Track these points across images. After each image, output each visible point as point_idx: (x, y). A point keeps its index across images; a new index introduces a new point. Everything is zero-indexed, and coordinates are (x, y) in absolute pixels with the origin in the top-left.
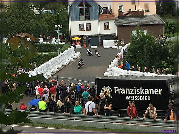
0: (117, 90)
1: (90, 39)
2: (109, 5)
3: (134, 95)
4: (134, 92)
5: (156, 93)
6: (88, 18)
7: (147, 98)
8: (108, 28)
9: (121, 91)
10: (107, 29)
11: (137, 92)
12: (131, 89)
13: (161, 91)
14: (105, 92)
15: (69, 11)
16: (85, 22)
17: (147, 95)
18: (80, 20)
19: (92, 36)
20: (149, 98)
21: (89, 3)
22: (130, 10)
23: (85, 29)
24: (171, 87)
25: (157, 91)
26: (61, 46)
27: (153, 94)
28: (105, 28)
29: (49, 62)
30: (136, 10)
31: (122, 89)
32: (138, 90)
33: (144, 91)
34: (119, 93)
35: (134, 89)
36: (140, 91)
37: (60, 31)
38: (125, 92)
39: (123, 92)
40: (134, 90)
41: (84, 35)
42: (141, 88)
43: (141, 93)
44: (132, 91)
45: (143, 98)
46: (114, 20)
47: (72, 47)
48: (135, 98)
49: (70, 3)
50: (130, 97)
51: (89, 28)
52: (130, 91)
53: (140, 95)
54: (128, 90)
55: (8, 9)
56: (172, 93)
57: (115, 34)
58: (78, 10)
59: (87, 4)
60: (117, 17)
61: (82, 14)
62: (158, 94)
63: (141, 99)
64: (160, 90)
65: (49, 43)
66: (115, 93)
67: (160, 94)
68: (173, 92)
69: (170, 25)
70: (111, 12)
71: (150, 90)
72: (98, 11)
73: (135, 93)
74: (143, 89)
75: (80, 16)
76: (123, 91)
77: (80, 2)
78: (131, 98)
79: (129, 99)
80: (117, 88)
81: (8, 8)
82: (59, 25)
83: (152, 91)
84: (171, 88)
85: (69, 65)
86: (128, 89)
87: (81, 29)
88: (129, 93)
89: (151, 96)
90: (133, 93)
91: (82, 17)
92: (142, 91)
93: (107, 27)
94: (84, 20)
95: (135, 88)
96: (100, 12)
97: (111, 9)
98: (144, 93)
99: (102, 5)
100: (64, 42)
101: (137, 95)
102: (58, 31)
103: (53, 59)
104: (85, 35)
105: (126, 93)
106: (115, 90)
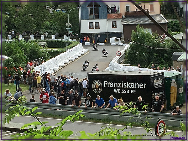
0: (106, 84)
1: (99, 36)
2: (117, 5)
3: (122, 88)
4: (121, 85)
5: (141, 87)
6: (97, 17)
7: (133, 91)
8: (116, 27)
9: (109, 84)
10: (114, 28)
11: (124, 86)
12: (118, 83)
15: (80, 11)
16: (94, 21)
17: (133, 89)
18: (90, 19)
19: (100, 34)
20: (135, 92)
21: (98, 3)
22: (137, 10)
23: (94, 28)
24: (154, 81)
25: (141, 85)
26: (70, 43)
27: (138, 88)
28: (113, 27)
29: (57, 57)
31: (111, 83)
32: (125, 84)
33: (130, 85)
34: (108, 86)
37: (70, 29)
38: (114, 86)
40: (121, 84)
41: (93, 33)
42: (127, 82)
43: (128, 87)
44: (120, 85)
46: (121, 19)
47: (81, 44)
48: (122, 92)
49: (81, 3)
50: (118, 90)
51: (98, 26)
52: (118, 85)
53: (126, 88)
54: (116, 84)
55: (24, 8)
56: (156, 87)
57: (122, 32)
58: (88, 9)
59: (96, 5)
60: (124, 16)
61: (92, 13)
62: (142, 88)
63: (128, 92)
64: (145, 84)
65: (60, 40)
66: (105, 86)
67: (144, 88)
69: (173, 24)
72: (106, 10)
73: (122, 87)
74: (129, 84)
75: (89, 15)
76: (112, 85)
77: (89, 2)
79: (117, 92)
80: (106, 82)
82: (69, 24)
83: (137, 85)
85: (76, 60)
87: (91, 28)
88: (117, 87)
89: (136, 89)
90: (121, 87)
91: (91, 17)
92: (128, 85)
93: (114, 26)
94: (93, 19)
95: (122, 82)
96: (108, 12)
97: (118, 9)
98: (131, 87)
99: (110, 5)
100: (75, 39)
101: (124, 89)
102: (68, 29)
103: (61, 54)
106: (105, 84)
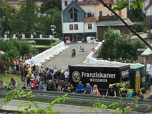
0: (84, 74)
1: (77, 36)
2: (92, 11)
3: (96, 78)
4: (95, 76)
6: (76, 20)
7: (105, 80)
8: (91, 28)
9: (86, 75)
10: (90, 29)
11: (97, 76)
12: (93, 74)
13: (115, 76)
14: (75, 76)
15: (62, 15)
17: (105, 78)
18: (70, 22)
19: (79, 34)
22: (108, 15)
23: (74, 29)
24: (122, 72)
25: (112, 75)
26: (54, 41)
27: (109, 77)
28: (89, 28)
29: (43, 52)
30: (112, 15)
34: (85, 76)
35: (96, 73)
36: (100, 75)
39: (88, 76)
42: (101, 73)
45: (102, 80)
46: (95, 22)
47: (63, 42)
48: (96, 81)
49: (63, 9)
51: (77, 28)
53: (100, 78)
57: (96, 32)
58: (69, 14)
59: (75, 10)
60: (98, 20)
61: (72, 17)
62: (113, 77)
65: (46, 39)
66: (82, 76)
68: (124, 77)
69: (137, 26)
70: (94, 16)
71: (107, 74)
72: (84, 15)
78: (94, 80)
79: (92, 81)
81: (17, 12)
82: (54, 26)
84: (123, 74)
85: (59, 55)
86: (91, 74)
87: (71, 28)
88: (92, 77)
89: (108, 79)
91: (71, 20)
92: (101, 76)
93: (90, 27)
94: (73, 22)
97: (93, 14)
98: (103, 76)
99: (86, 11)
100: (58, 38)
101: (98, 78)
102: (53, 30)
103: (47, 50)
104: (74, 33)
105: (90, 77)
106: (82, 74)
